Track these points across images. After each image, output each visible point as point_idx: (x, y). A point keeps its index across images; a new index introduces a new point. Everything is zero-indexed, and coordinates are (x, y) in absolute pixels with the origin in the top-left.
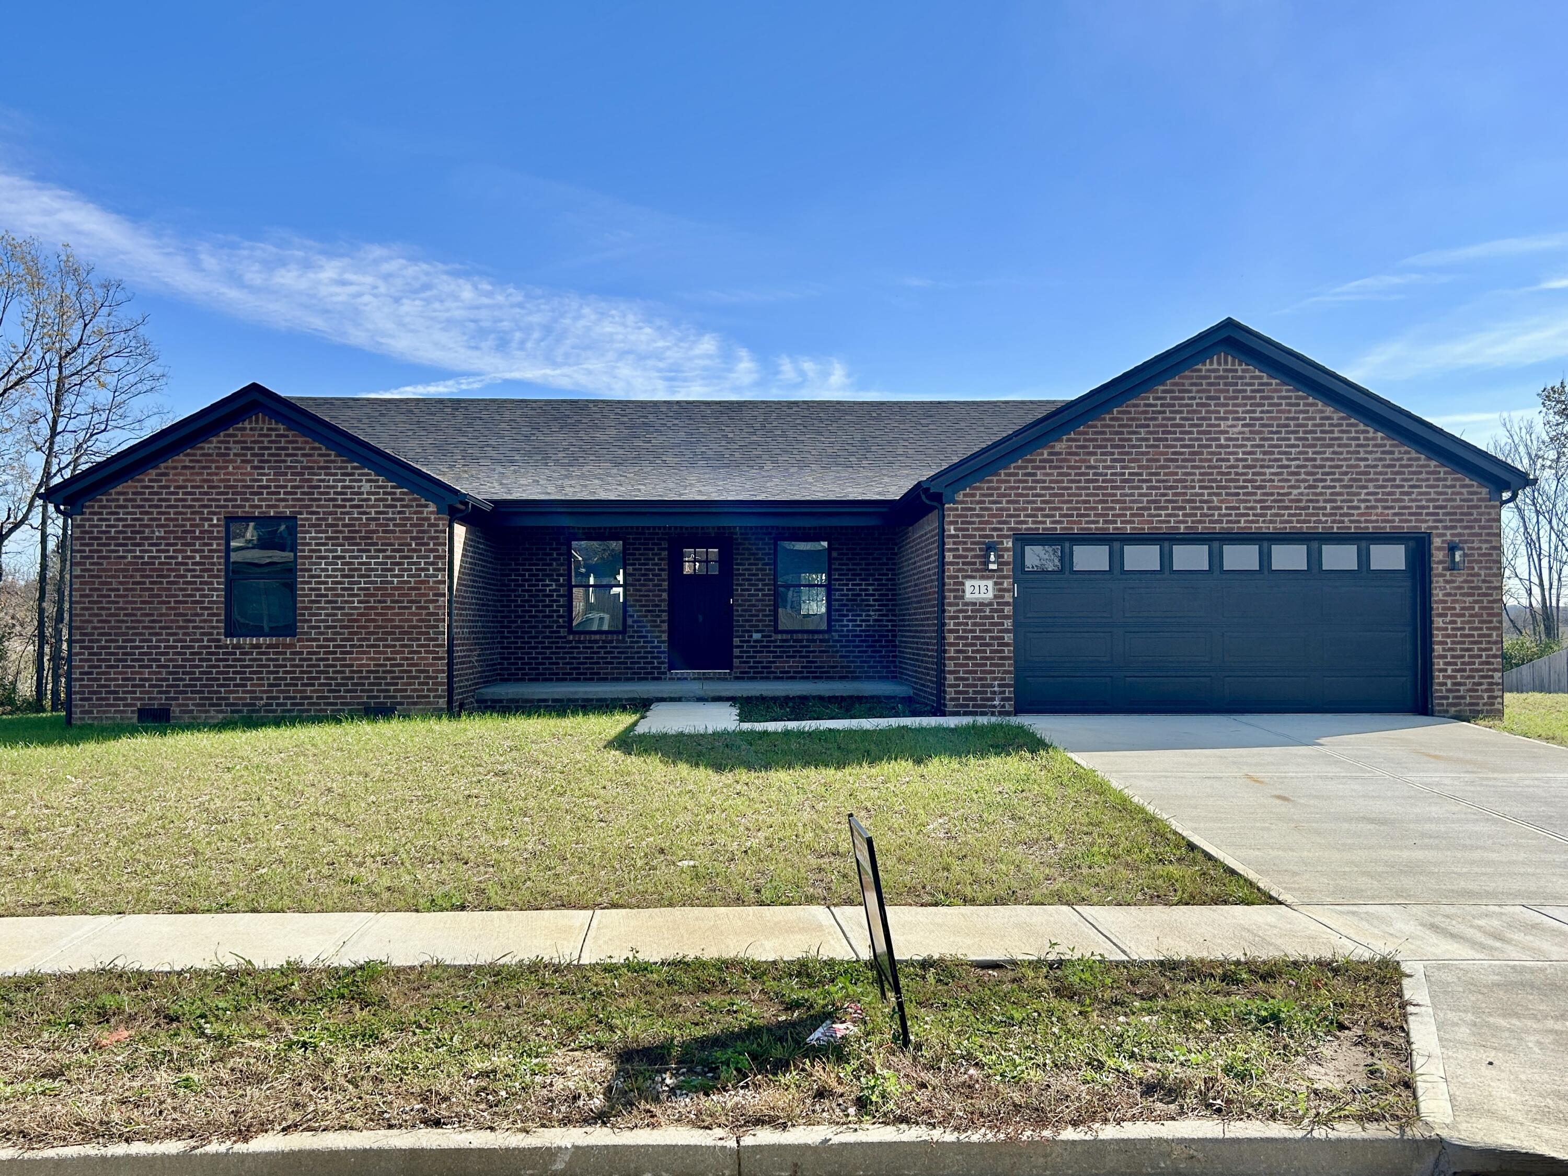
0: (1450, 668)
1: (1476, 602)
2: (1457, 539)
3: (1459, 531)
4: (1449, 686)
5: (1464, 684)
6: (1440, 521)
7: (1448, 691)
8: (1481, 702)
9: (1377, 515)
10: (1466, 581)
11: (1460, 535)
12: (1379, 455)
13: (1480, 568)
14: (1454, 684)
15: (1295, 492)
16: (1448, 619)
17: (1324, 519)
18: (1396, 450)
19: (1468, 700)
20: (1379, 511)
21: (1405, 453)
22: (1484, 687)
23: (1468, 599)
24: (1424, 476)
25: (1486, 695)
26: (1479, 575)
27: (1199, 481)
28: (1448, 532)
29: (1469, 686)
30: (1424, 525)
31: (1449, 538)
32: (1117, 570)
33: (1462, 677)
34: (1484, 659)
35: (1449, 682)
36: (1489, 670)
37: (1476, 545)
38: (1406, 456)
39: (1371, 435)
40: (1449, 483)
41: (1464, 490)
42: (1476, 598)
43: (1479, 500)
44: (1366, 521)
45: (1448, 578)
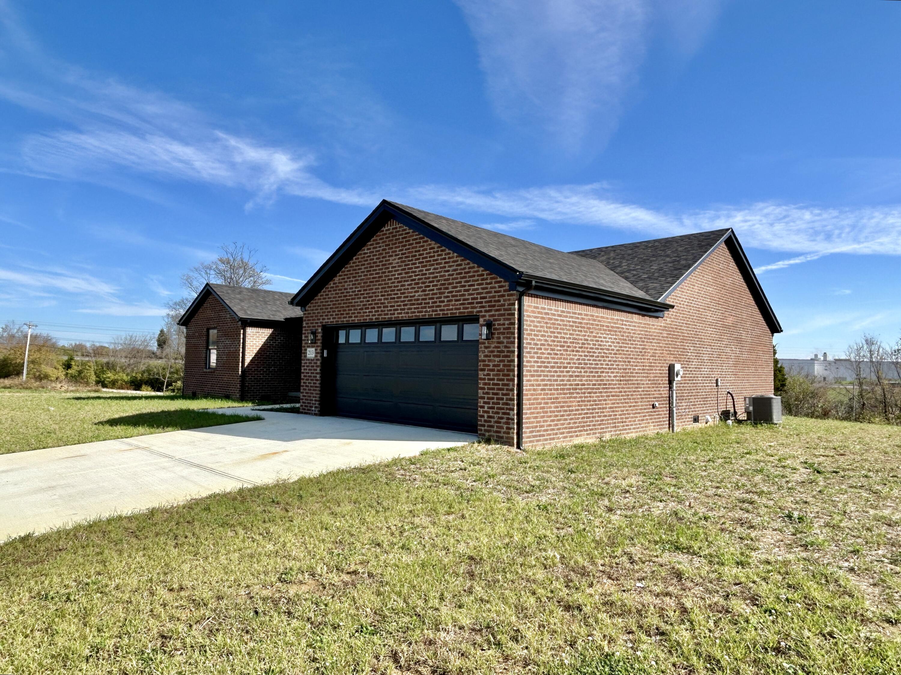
0: (486, 406)
1: (501, 361)
2: (492, 319)
3: (493, 313)
4: (486, 418)
5: (493, 418)
6: (483, 307)
7: (485, 421)
8: (503, 430)
9: (452, 305)
10: (496, 347)
11: (493, 315)
12: (455, 267)
13: (504, 338)
14: (489, 417)
15: (417, 294)
16: (486, 372)
17: (428, 310)
18: (463, 263)
19: (495, 429)
20: (453, 302)
21: (467, 265)
22: (504, 420)
23: (497, 359)
24: (476, 278)
25: (505, 426)
26: (503, 343)
27: (381, 292)
28: (487, 314)
29: (496, 419)
30: (475, 310)
31: (487, 318)
32: (363, 342)
33: (492, 412)
34: (505, 401)
35: (486, 415)
36: (507, 409)
37: (502, 322)
38: (467, 266)
39: (451, 255)
40: (488, 281)
41: (497, 285)
42: (501, 359)
43: (505, 291)
44: (448, 310)
45: (487, 345)
